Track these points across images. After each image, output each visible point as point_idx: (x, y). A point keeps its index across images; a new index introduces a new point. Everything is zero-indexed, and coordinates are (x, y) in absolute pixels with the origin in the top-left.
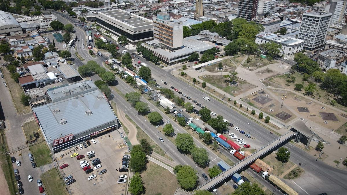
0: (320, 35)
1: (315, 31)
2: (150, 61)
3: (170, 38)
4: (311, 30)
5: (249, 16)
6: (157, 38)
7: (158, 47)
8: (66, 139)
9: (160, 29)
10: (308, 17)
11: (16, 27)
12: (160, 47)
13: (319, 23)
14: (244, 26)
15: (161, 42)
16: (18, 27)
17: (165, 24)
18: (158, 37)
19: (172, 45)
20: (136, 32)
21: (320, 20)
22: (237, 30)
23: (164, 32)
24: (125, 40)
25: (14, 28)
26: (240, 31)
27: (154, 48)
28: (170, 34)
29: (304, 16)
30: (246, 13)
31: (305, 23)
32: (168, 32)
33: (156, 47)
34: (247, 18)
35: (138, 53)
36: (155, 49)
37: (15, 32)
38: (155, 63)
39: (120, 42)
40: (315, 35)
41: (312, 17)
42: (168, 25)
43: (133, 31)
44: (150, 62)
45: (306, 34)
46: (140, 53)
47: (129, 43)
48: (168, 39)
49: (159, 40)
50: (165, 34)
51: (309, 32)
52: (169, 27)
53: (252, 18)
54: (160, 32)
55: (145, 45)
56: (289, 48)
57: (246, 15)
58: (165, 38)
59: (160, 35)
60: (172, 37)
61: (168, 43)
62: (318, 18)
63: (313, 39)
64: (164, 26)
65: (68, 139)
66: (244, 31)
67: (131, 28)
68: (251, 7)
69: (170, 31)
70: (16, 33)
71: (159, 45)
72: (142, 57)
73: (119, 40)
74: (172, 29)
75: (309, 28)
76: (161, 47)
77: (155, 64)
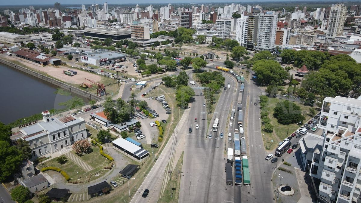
0: (227, 32)
1: (223, 29)
3: (142, 34)
4: (222, 29)
5: (187, 26)
8: (105, 59)
9: (135, 30)
10: (219, 22)
11: (27, 38)
12: (136, 40)
13: (225, 24)
14: (185, 30)
17: (138, 26)
18: (134, 35)
19: (144, 38)
21: (225, 23)
22: (181, 32)
23: (138, 31)
26: (183, 33)
27: (132, 41)
28: (142, 31)
29: (217, 22)
30: (186, 25)
31: (218, 25)
32: (140, 30)
33: (134, 40)
34: (187, 27)
37: (27, 41)
40: (224, 32)
41: (221, 22)
42: (140, 26)
43: (117, 34)
45: (219, 32)
48: (141, 35)
49: (135, 37)
50: (139, 32)
51: (221, 30)
52: (141, 27)
53: (189, 27)
54: (135, 32)
56: (210, 37)
57: (186, 26)
58: (138, 35)
59: (136, 33)
60: (143, 33)
61: (141, 37)
62: (224, 22)
63: (223, 34)
64: (137, 27)
65: (106, 59)
66: (185, 33)
67: (115, 33)
68: (188, 20)
69: (142, 29)
74: (143, 28)
75: (220, 28)
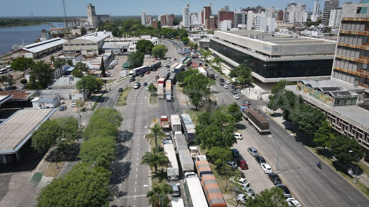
2: (313, 145)
6: (347, 74)
7: (349, 102)
11: (90, 44)
12: (358, 102)
15: (360, 88)
16: (93, 44)
18: (353, 69)
20: (276, 56)
24: (247, 75)
25: (88, 46)
27: (332, 103)
33: (343, 100)
35: (272, 112)
36: (338, 107)
37: (88, 51)
38: (334, 159)
39: (234, 79)
43: (270, 54)
44: (312, 151)
46: (279, 111)
47: (254, 84)
49: (353, 79)
55: (300, 89)
67: (266, 47)
70: (89, 53)
71: (354, 94)
72: (284, 127)
73: (232, 75)
76: (362, 102)
77: (334, 164)
